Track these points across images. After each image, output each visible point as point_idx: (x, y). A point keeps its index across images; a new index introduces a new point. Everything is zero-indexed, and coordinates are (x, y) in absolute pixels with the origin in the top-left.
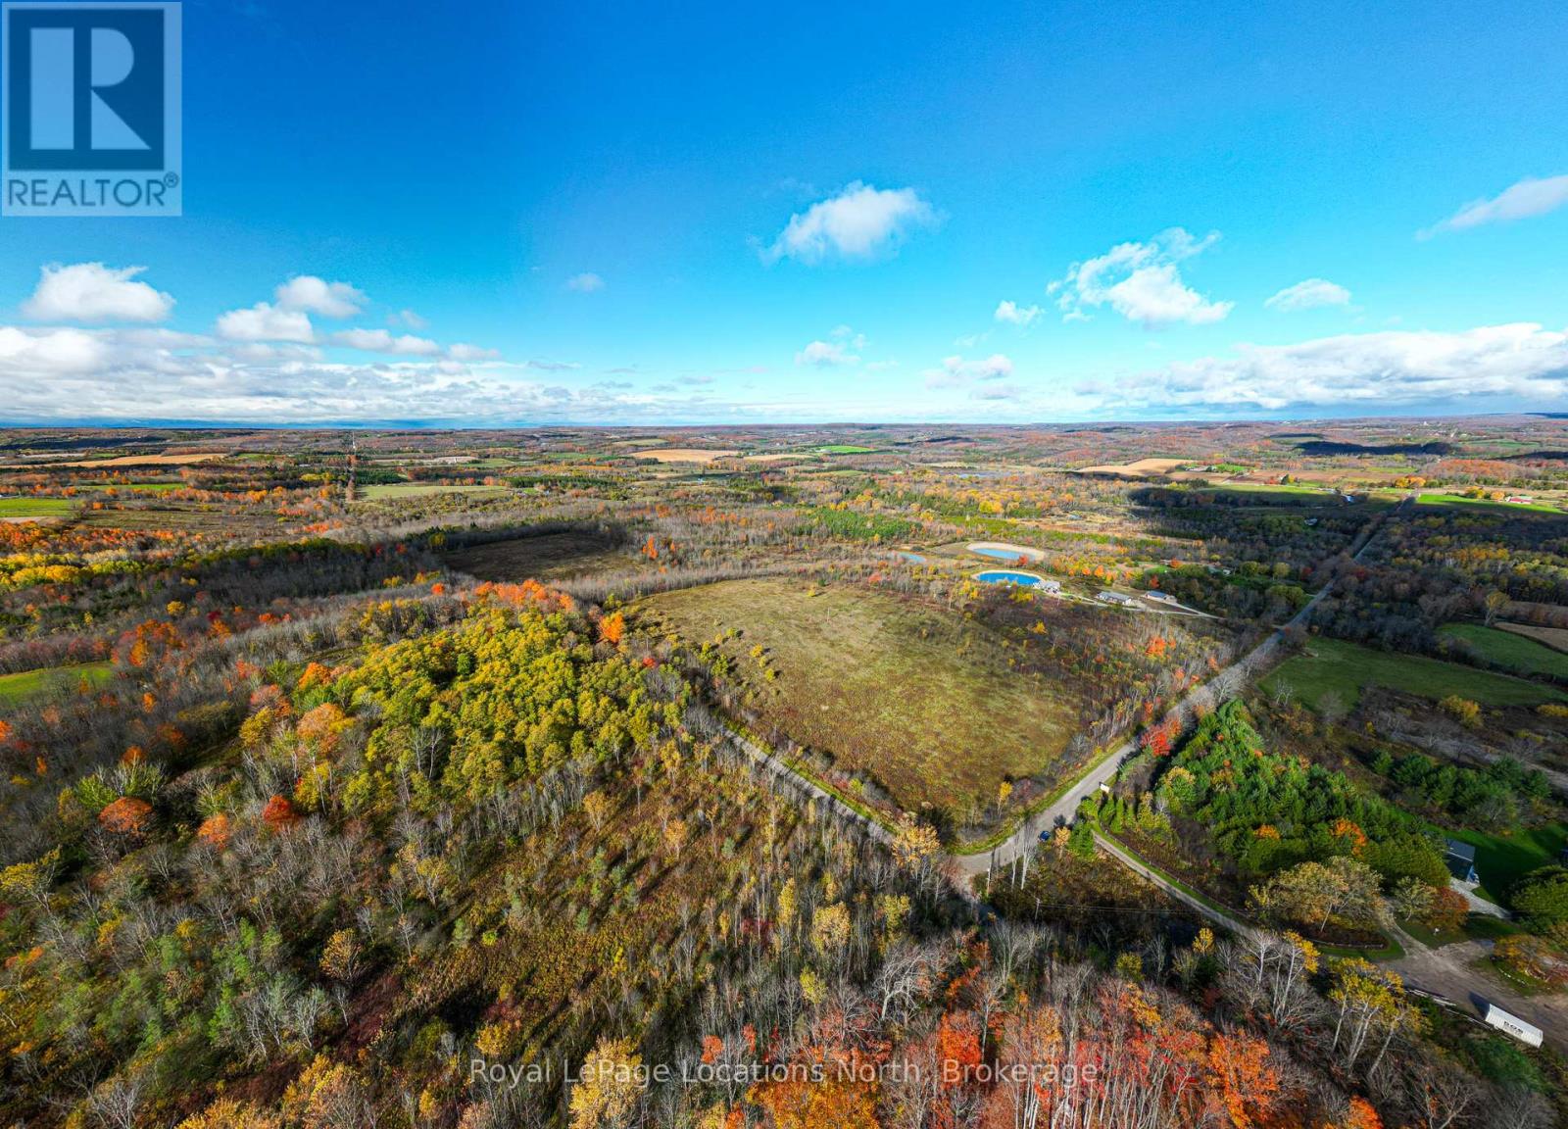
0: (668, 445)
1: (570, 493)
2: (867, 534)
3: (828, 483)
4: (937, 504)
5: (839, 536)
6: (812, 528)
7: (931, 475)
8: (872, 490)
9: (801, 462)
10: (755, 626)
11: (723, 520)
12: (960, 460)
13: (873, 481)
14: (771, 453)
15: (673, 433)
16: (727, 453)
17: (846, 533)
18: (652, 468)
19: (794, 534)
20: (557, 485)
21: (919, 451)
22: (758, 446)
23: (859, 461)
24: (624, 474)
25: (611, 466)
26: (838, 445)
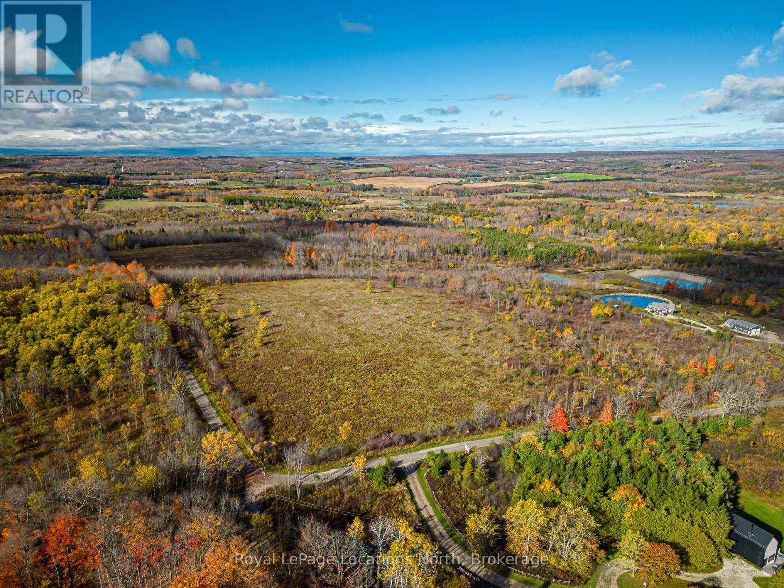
0: (394, 172)
3: (531, 209)
4: (641, 232)
7: (658, 204)
8: (575, 217)
10: (286, 309)
13: (584, 208)
14: (494, 180)
16: (447, 180)
18: (364, 193)
20: (265, 205)
21: (668, 180)
22: (484, 173)
23: (582, 188)
24: (334, 198)
25: (328, 191)
26: (573, 172)
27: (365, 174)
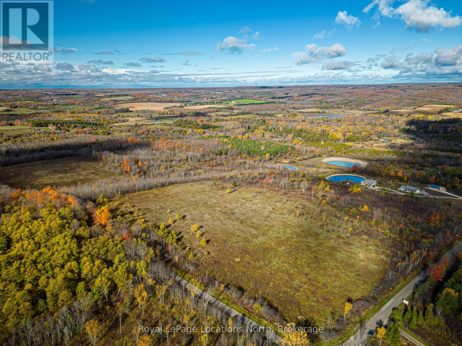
0: (136, 100)
1: (73, 131)
2: (262, 154)
3: (237, 123)
4: (304, 135)
5: (244, 155)
6: (227, 150)
7: (299, 117)
8: (264, 127)
9: (220, 110)
10: (194, 212)
11: (172, 146)
12: (316, 108)
13: (264, 121)
14: (201, 104)
15: (138, 92)
16: (173, 104)
17: (249, 153)
18: (126, 114)
19: (217, 155)
20: (64, 126)
21: (292, 102)
22: (192, 100)
23: (256, 109)
24: (108, 119)
25: (99, 113)
26: (242, 99)
27: (118, 101)
